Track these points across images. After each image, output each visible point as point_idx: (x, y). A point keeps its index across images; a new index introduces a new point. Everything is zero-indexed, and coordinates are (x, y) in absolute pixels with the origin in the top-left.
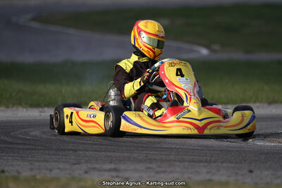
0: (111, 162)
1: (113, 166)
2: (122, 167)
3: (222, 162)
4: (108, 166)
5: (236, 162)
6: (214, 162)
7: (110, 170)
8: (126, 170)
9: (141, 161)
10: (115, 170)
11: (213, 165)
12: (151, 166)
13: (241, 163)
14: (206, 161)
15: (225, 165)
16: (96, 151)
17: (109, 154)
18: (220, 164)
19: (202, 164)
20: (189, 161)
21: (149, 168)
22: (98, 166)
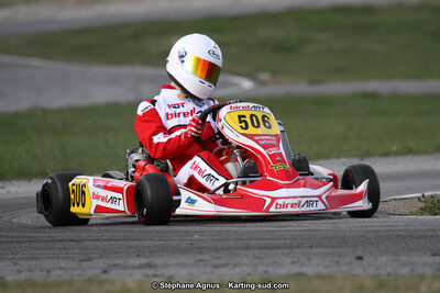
0: (138, 255)
1: (143, 261)
2: (158, 261)
3: (311, 247)
4: (137, 262)
6: (298, 247)
7: (141, 267)
8: (166, 266)
9: (185, 251)
10: (149, 266)
11: (297, 251)
12: (202, 257)
13: (341, 247)
14: (286, 248)
15: (315, 250)
16: (110, 240)
17: (132, 243)
18: (308, 250)
19: (280, 251)
20: (259, 248)
21: (201, 261)
22: (121, 262)
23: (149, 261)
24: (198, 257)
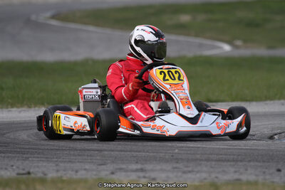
0: (137, 163)
1: (139, 166)
2: (148, 167)
3: (250, 161)
4: (134, 167)
5: (264, 162)
6: (241, 161)
7: (137, 170)
8: (152, 170)
9: (167, 161)
10: (142, 170)
11: (241, 164)
12: (178, 165)
13: (269, 162)
14: (234, 161)
15: (252, 163)
16: (121, 151)
17: (135, 154)
18: (247, 163)
19: (229, 163)
20: (216, 161)
21: (176, 168)
22: (124, 166)
23: (143, 166)
24: (175, 166)
